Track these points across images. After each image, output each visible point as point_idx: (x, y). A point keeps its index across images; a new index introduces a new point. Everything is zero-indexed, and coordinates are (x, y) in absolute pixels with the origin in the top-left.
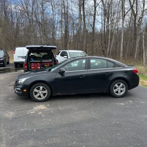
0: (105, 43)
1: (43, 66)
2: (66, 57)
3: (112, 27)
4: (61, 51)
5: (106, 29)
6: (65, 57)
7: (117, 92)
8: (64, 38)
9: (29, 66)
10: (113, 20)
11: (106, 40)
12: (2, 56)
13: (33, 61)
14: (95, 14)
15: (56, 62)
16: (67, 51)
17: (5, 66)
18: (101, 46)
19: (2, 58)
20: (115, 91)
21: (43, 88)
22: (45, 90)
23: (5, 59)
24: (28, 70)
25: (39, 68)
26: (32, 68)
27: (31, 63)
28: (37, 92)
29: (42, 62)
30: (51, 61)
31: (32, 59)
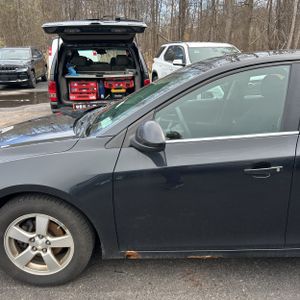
1: (107, 91)
2: (180, 61)
4: (167, 46)
6: (175, 61)
8: (177, 21)
9: (64, 91)
12: (25, 62)
13: (73, 74)
15: (145, 80)
16: (183, 45)
19: (24, 67)
21: (51, 221)
22: (64, 233)
23: (33, 70)
24: (59, 103)
25: (94, 97)
26: (72, 97)
27: (69, 80)
28: (26, 241)
29: (104, 79)
30: (130, 74)
31: (71, 69)
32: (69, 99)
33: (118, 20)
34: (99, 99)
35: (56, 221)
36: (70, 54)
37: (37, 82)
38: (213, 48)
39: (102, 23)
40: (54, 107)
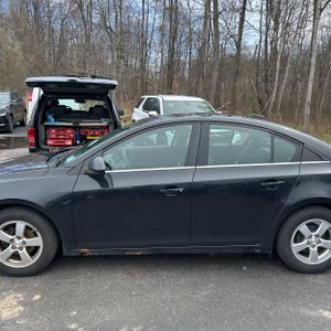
0: (266, 80)
1: (83, 138)
2: (155, 113)
3: (285, 42)
5: (269, 48)
6: (151, 113)
7: (305, 253)
10: (288, 25)
11: (269, 73)
12: (3, 107)
13: (52, 121)
14: (244, 8)
17: (10, 132)
18: (255, 87)
19: (2, 112)
20: (296, 247)
21: (27, 227)
22: (36, 236)
23: (11, 115)
24: (37, 148)
25: (70, 143)
26: (50, 142)
27: (47, 127)
28: (8, 241)
29: (81, 127)
30: (105, 124)
31: (50, 117)
32: (46, 144)
33: (93, 77)
34: (74, 144)
35: (31, 226)
36: (49, 103)
37: (15, 126)
38: (186, 102)
39: (79, 80)
40: (31, 151)
